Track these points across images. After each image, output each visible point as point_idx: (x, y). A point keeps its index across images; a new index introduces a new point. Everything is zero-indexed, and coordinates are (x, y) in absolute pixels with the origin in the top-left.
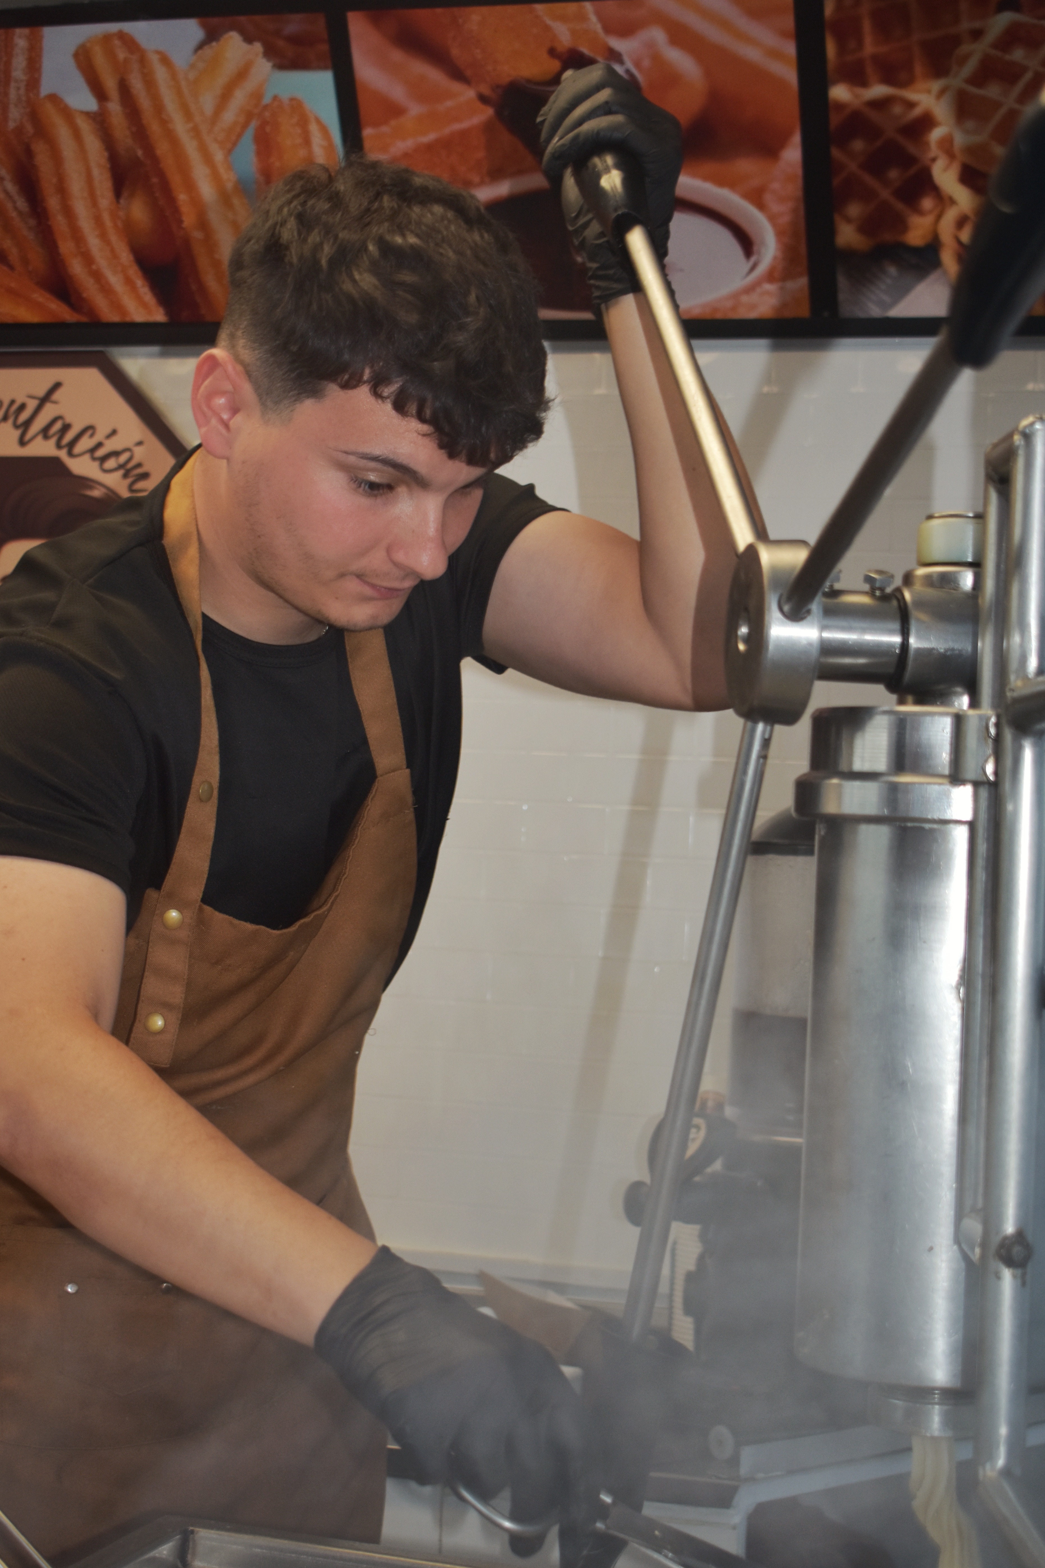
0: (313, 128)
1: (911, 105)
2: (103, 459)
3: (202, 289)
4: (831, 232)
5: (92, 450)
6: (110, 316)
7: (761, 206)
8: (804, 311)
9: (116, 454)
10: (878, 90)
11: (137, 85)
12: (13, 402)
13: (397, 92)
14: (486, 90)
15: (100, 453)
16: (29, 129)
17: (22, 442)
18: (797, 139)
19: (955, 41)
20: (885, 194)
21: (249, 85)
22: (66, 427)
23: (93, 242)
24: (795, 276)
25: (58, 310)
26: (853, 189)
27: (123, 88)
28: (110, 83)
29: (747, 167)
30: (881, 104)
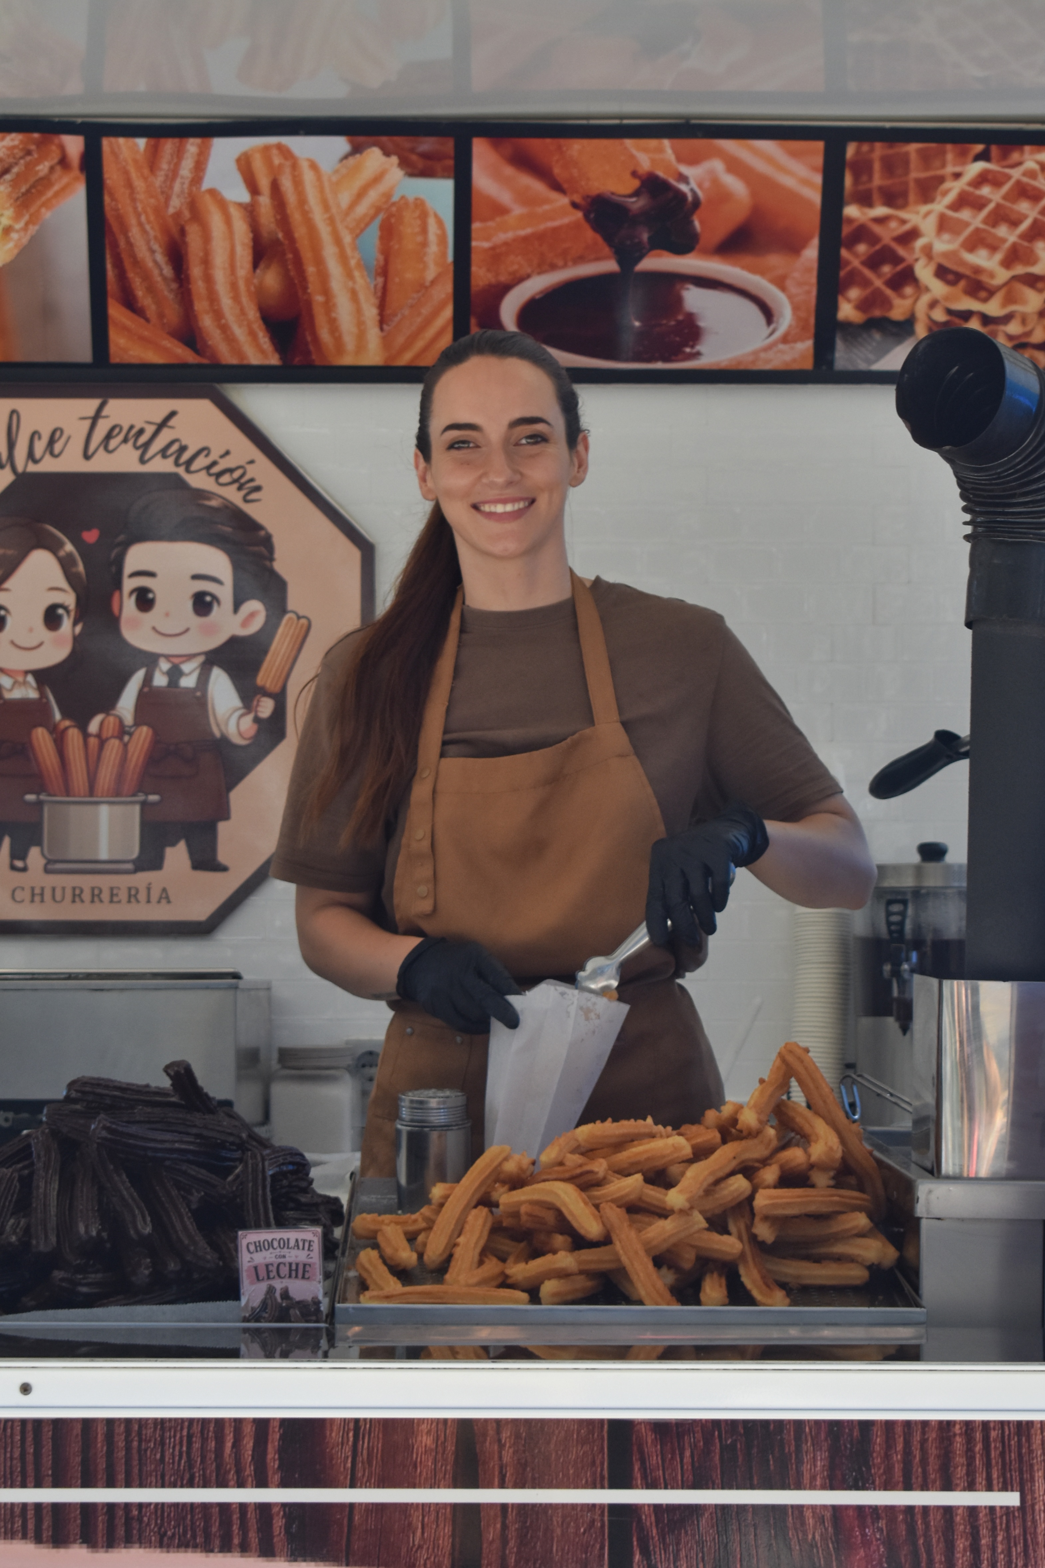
0: (432, 223)
1: (903, 222)
2: (218, 475)
3: (316, 340)
4: (835, 308)
5: (208, 468)
6: (228, 357)
7: (783, 288)
8: (808, 364)
9: (230, 471)
10: (880, 211)
11: (287, 184)
12: (131, 427)
13: (504, 197)
14: (577, 198)
15: (215, 470)
16: (187, 214)
17: (142, 461)
18: (815, 242)
19: (941, 180)
20: (878, 283)
21: (382, 188)
22: (183, 449)
23: (226, 302)
24: (801, 339)
25: (183, 354)
26: (854, 279)
27: (275, 187)
28: (264, 183)
29: (775, 260)
30: (881, 221)
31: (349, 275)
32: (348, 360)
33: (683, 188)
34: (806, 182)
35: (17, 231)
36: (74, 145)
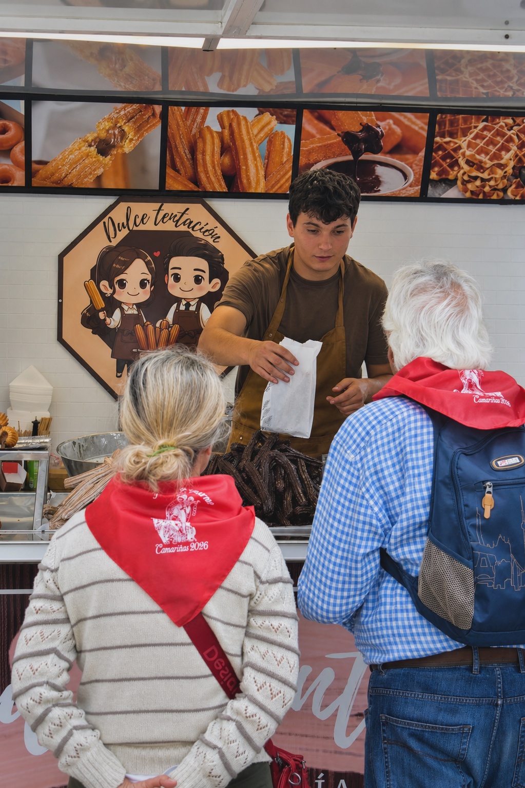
0: (286, 140)
1: (456, 143)
2: (204, 232)
3: (241, 182)
4: (429, 174)
5: (200, 229)
6: (209, 189)
7: (411, 167)
8: (418, 195)
9: (207, 231)
10: (448, 139)
11: (235, 125)
12: (172, 214)
13: (314, 131)
14: (340, 133)
15: (202, 230)
16: (198, 135)
17: (176, 226)
18: (425, 149)
19: (470, 128)
20: (446, 166)
21: (269, 127)
22: (191, 222)
23: (210, 168)
24: (417, 186)
25: (192, 186)
26: (437, 164)
27: (231, 125)
28: (227, 124)
29: (410, 157)
30: (447, 143)
31: (255, 159)
32: (253, 191)
33: (378, 129)
34: (422, 128)
35: (135, 140)
36: (158, 109)
